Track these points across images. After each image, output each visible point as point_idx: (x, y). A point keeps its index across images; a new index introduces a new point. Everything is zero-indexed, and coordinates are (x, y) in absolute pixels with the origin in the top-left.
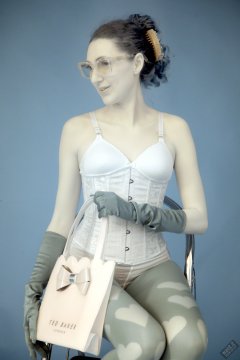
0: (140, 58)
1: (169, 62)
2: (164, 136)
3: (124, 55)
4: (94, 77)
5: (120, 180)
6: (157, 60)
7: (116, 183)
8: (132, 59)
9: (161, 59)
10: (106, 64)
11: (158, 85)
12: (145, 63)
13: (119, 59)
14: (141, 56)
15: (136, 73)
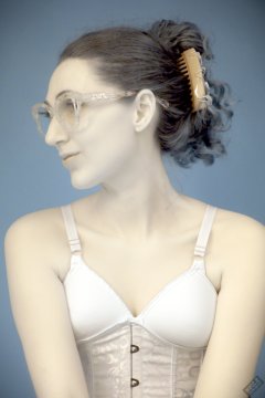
12: (163, 111)
14: (149, 95)
15: (138, 130)
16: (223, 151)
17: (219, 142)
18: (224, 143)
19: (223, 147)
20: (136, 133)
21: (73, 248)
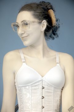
0: (45, 23)
1: (59, 27)
2: (59, 63)
3: (36, 20)
4: (20, 31)
5: (37, 87)
6: (53, 25)
7: (35, 89)
8: (40, 23)
9: (55, 25)
10: (27, 24)
11: (53, 38)
12: (47, 26)
13: (34, 22)
14: (45, 22)
15: (42, 31)
16: (58, 36)
17: (57, 34)
18: (58, 34)
19: (58, 35)
20: (41, 32)
21: (23, 61)
